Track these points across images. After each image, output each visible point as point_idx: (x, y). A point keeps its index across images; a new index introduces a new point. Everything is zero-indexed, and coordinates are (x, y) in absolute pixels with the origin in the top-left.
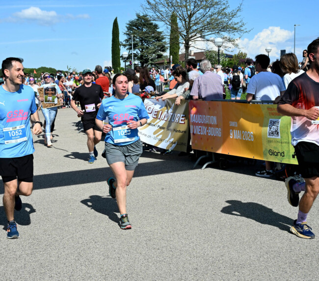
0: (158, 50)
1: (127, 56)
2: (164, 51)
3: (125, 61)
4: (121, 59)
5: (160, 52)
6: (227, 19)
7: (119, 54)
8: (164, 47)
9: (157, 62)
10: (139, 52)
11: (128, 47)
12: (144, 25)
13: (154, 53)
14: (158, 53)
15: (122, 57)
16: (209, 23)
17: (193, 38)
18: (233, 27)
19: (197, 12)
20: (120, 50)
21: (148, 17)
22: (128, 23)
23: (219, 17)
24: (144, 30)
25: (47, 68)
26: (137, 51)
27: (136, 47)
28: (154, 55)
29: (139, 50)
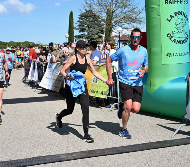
0: (99, 33)
2: (103, 33)
4: (74, 38)
5: (100, 34)
6: (135, 15)
7: (73, 35)
8: (103, 31)
9: (98, 41)
10: (87, 34)
11: (79, 30)
12: (90, 16)
13: (96, 35)
14: (99, 35)
16: (124, 17)
17: (114, 26)
18: (139, 20)
19: (117, 10)
20: (74, 32)
21: (93, 11)
22: (80, 15)
23: (131, 14)
24: (90, 19)
26: (86, 33)
27: (85, 30)
28: (96, 36)
29: (87, 32)
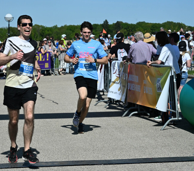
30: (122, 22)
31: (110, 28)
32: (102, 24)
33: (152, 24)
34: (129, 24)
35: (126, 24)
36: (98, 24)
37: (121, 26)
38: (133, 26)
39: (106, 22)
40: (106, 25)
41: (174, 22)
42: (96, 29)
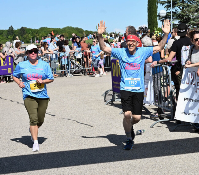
1: (164, 15)
3: (163, 21)
4: (158, 18)
7: (156, 13)
10: (179, 11)
11: (166, 5)
15: (159, 16)
20: (157, 8)
25: (74, 28)
26: (177, 10)
27: (176, 4)
28: (196, 13)
29: (179, 8)
30: (26, 28)
31: (15, 33)
32: (8, 30)
33: (53, 29)
34: (33, 30)
35: (30, 30)
36: (4, 30)
37: (25, 31)
38: (36, 31)
39: (11, 28)
40: (12, 31)
41: (73, 27)
42: (3, 34)
